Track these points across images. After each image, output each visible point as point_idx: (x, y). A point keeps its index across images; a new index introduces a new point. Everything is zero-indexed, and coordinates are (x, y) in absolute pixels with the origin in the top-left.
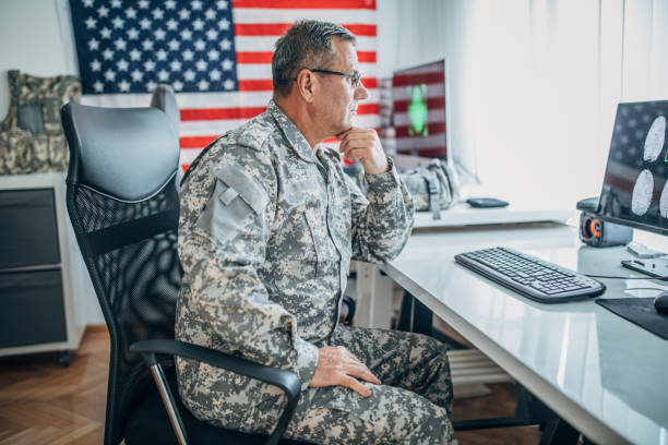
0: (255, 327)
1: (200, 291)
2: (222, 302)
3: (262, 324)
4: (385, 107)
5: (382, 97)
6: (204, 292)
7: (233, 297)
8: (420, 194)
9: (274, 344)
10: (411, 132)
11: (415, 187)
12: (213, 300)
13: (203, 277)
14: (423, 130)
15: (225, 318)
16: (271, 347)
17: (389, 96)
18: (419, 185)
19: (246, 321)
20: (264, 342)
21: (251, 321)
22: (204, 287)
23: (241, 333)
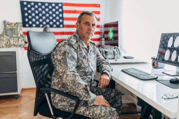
0: (79, 87)
1: (66, 78)
2: (71, 81)
3: (81, 87)
4: (102, 33)
5: (101, 30)
6: (67, 78)
7: (74, 79)
8: (112, 55)
9: (84, 93)
10: (109, 39)
11: (111, 53)
12: (69, 80)
13: (66, 75)
14: (112, 39)
15: (72, 85)
16: (83, 93)
17: (103, 30)
18: (112, 52)
19: (77, 86)
20: (81, 92)
21: (78, 86)
22: (67, 77)
23: (75, 89)
